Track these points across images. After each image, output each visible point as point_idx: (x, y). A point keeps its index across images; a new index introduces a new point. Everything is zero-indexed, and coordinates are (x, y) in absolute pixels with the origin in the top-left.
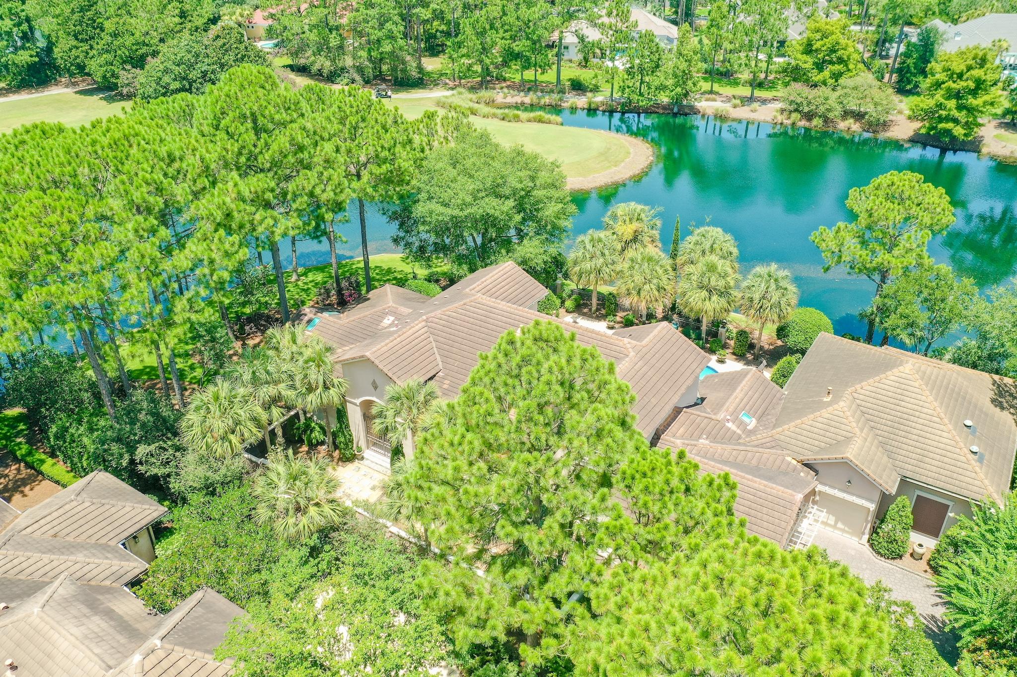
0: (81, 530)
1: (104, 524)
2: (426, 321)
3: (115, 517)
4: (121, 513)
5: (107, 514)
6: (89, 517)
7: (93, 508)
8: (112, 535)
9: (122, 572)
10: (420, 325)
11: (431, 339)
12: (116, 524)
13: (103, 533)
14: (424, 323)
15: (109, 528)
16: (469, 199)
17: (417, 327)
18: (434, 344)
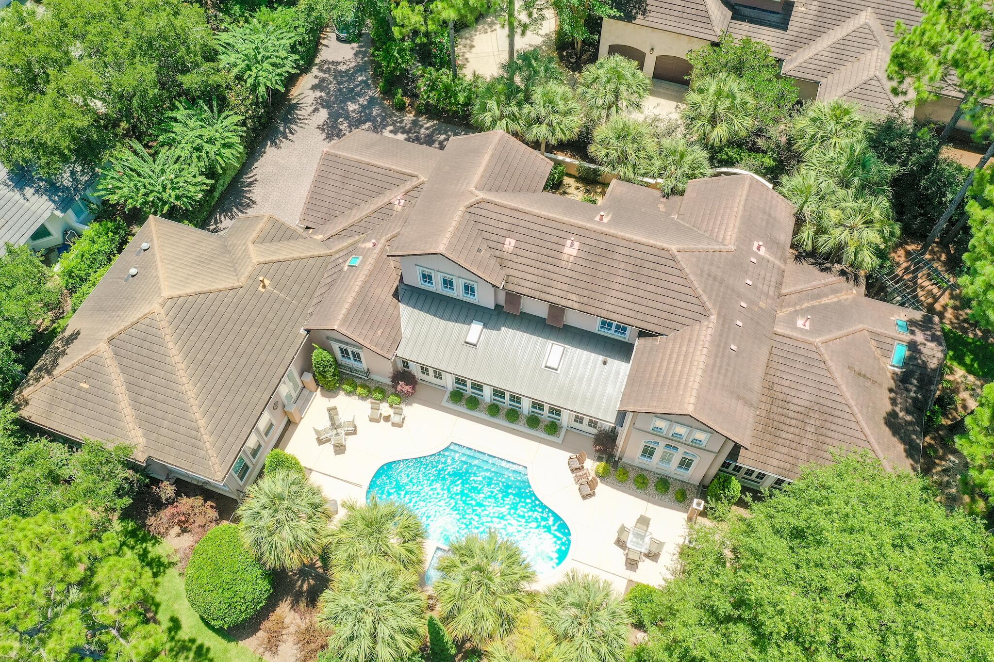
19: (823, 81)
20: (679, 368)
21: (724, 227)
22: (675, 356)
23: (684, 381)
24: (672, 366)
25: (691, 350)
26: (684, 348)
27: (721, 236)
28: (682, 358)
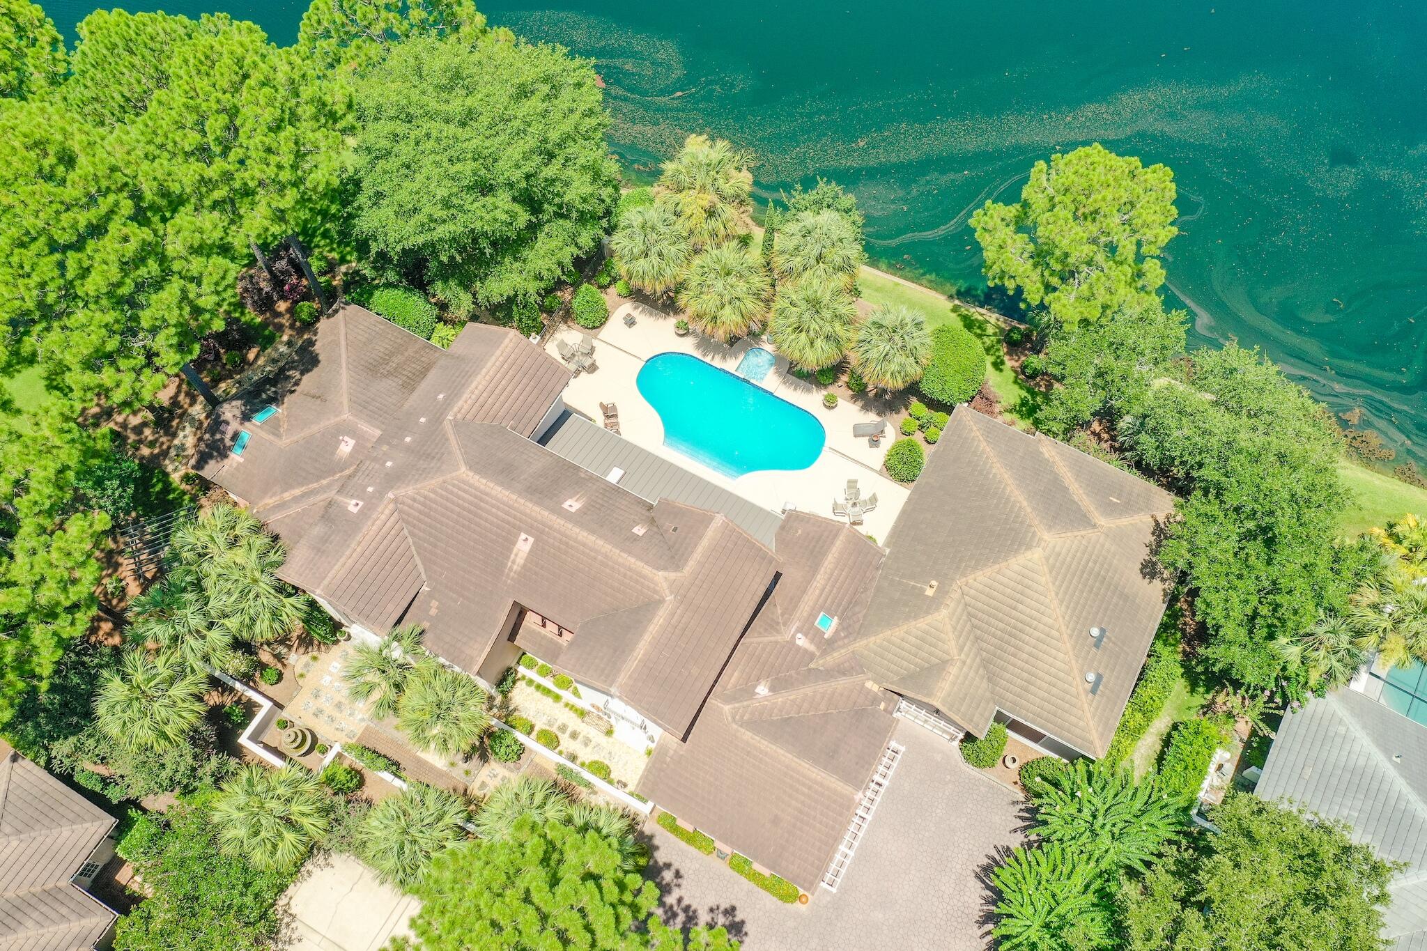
0: (19, 879)
1: (44, 862)
2: (396, 500)
3: (55, 848)
4: (60, 841)
5: (44, 848)
6: (23, 859)
7: (23, 845)
8: (58, 873)
9: (85, 932)
10: (387, 512)
11: (405, 532)
12: (59, 857)
13: (46, 874)
14: (391, 506)
15: (52, 866)
16: (439, 213)
17: (383, 517)
18: (410, 540)
19: (65, 882)
20: (504, 382)
21: (384, 529)
22: (502, 398)
23: (506, 366)
24: (509, 388)
25: (485, 395)
26: (490, 401)
27: (392, 519)
28: (497, 392)
